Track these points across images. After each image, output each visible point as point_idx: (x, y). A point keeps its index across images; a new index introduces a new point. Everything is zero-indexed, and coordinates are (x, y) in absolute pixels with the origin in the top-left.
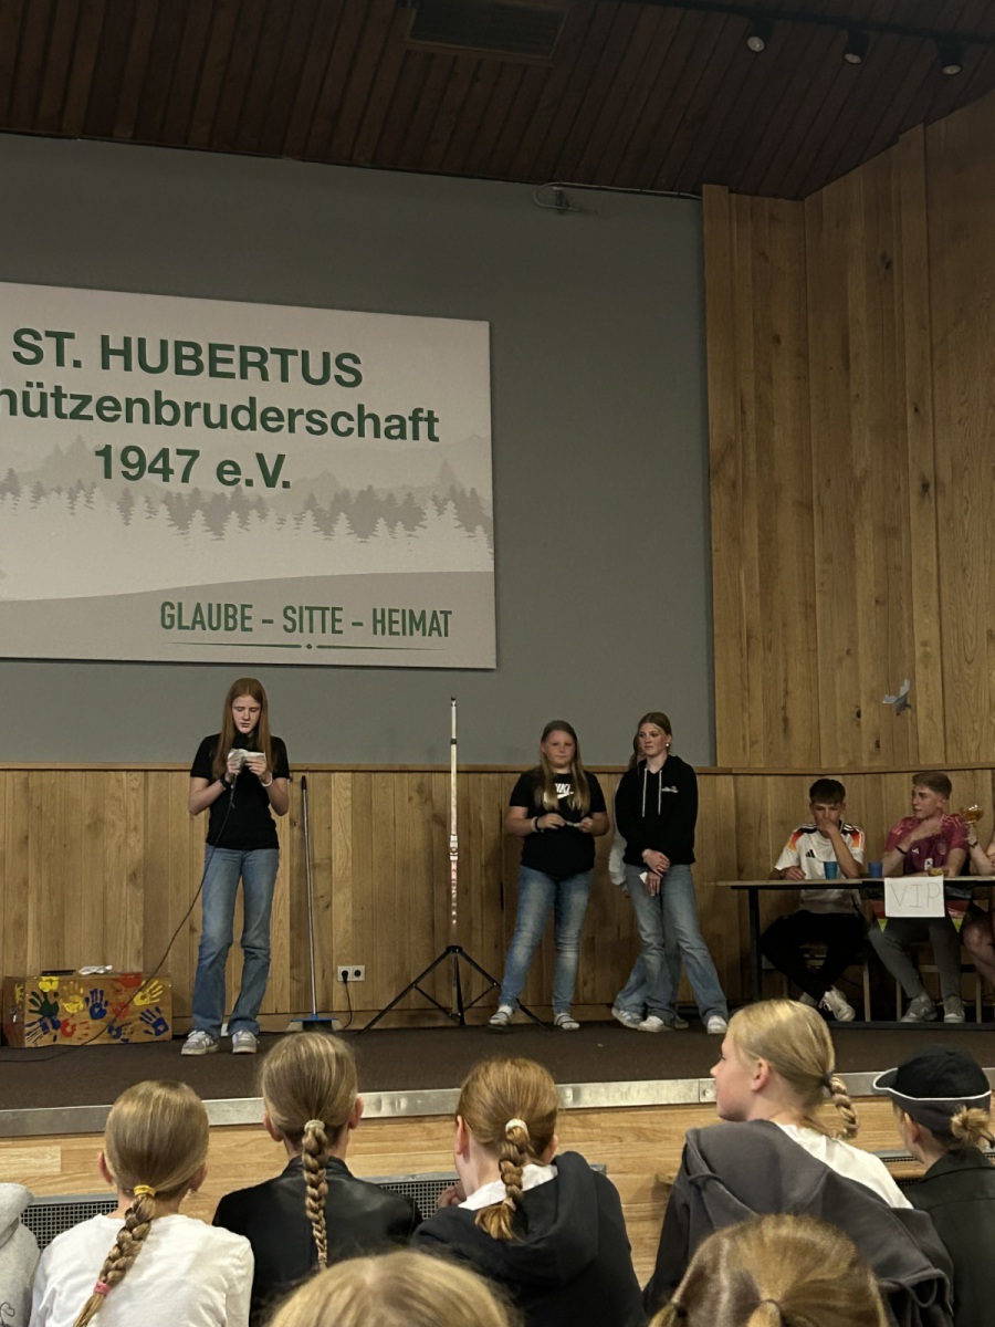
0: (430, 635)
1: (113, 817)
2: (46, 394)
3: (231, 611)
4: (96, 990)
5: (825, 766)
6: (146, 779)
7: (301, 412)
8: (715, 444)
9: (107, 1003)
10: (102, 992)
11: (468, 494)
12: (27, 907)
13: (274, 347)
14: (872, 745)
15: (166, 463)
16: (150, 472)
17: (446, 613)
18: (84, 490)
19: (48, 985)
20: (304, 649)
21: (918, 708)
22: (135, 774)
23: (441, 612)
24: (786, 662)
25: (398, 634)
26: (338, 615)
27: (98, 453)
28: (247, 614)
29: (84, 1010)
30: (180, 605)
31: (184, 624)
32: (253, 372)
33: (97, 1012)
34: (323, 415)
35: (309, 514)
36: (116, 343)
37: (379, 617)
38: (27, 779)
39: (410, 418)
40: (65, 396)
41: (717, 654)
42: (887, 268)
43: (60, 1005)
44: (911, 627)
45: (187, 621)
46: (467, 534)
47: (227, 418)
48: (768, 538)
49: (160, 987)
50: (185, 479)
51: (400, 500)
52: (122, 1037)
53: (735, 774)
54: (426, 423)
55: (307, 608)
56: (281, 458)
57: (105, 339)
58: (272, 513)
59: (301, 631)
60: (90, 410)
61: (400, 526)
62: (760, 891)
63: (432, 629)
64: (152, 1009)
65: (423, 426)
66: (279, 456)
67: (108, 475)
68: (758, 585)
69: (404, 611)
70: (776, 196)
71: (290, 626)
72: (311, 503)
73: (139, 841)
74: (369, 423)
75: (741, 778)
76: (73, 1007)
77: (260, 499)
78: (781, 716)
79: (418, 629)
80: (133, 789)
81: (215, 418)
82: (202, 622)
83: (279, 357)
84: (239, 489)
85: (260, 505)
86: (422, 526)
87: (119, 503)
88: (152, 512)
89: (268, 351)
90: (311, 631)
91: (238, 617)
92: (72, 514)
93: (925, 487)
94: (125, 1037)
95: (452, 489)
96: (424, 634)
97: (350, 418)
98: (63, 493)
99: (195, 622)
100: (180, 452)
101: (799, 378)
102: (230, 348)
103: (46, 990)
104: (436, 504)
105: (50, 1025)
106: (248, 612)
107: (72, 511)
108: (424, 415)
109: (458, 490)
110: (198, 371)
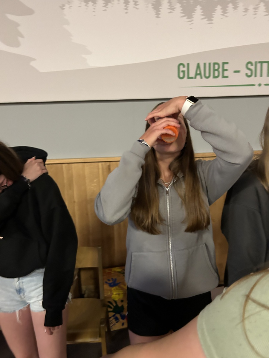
3: (216, 67)
19: (117, 297)
20: (257, 87)
28: (225, 68)
30: (188, 64)
35: (262, 5)
43: (124, 306)
45: (192, 74)
55: (260, 62)
59: (256, 76)
71: (249, 73)
82: (200, 74)
87: (153, 5)
88: (172, 8)
90: (261, 76)
91: (221, 70)
92: (127, 13)
99: (196, 74)
103: (116, 300)
105: (120, 318)
106: (226, 67)
107: (126, 11)
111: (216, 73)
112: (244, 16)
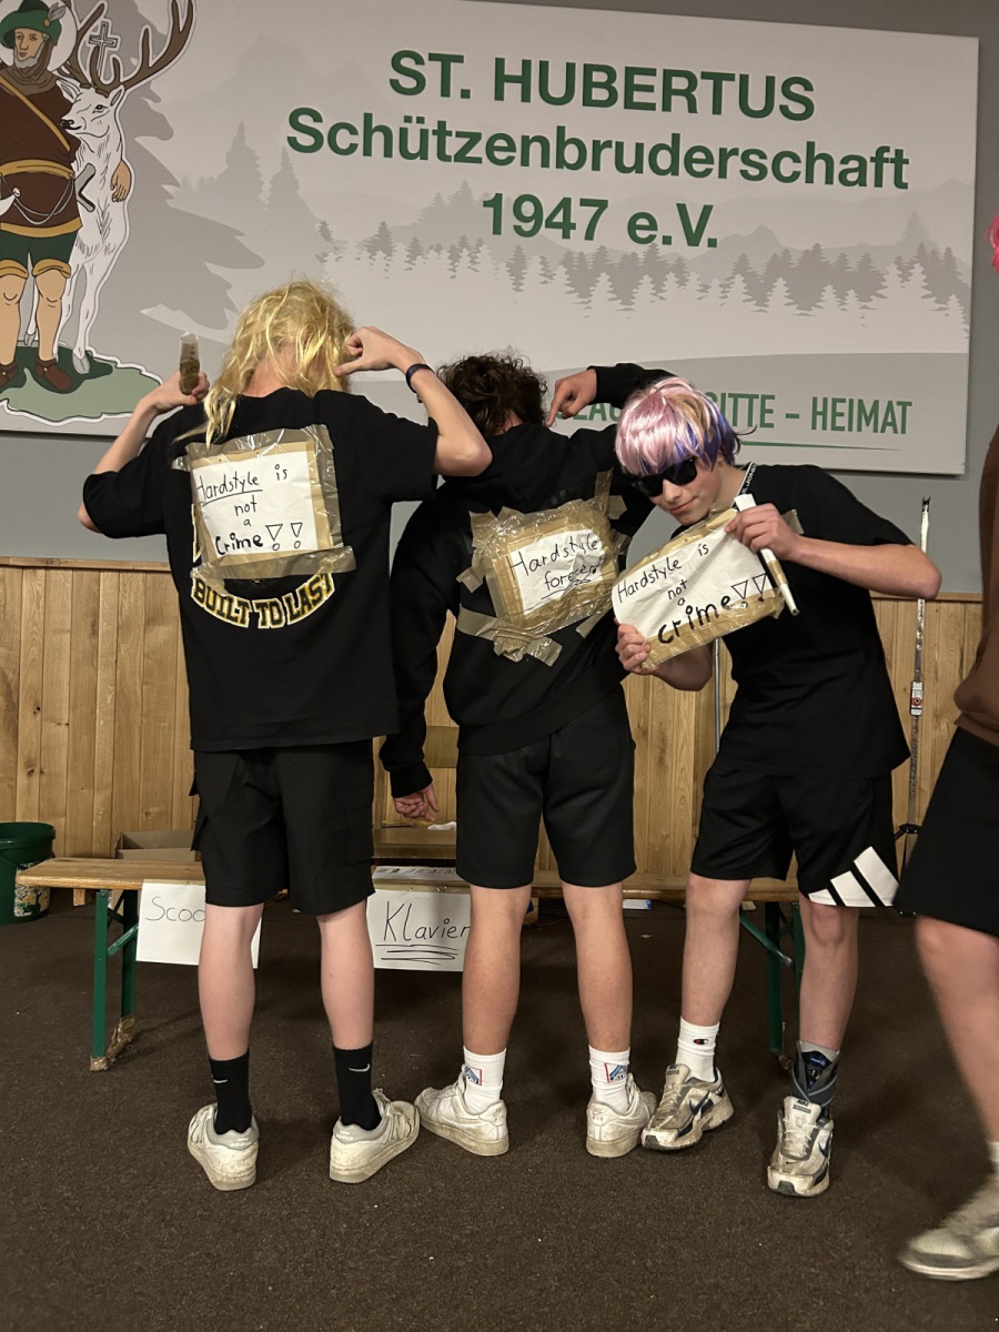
0: (883, 431)
2: (427, 130)
7: (735, 152)
11: (942, 251)
15: (567, 216)
16: (547, 226)
17: (904, 405)
18: (468, 250)
23: (899, 403)
25: (842, 429)
26: (769, 404)
27: (486, 204)
32: (679, 103)
34: (762, 156)
35: (739, 278)
36: (512, 69)
37: (820, 409)
39: (872, 159)
40: (450, 134)
46: (938, 306)
47: (644, 159)
50: (589, 235)
51: (853, 265)
54: (893, 165)
55: (730, 395)
56: (707, 210)
57: (500, 63)
58: (694, 281)
60: (479, 150)
61: (852, 293)
63: (885, 424)
65: (889, 169)
66: (705, 207)
67: (497, 230)
69: (851, 401)
72: (742, 266)
74: (820, 166)
77: (680, 261)
79: (868, 425)
81: (629, 161)
82: (602, 411)
83: (711, 82)
84: (654, 247)
85: (680, 270)
86: (881, 296)
87: (509, 266)
88: (548, 274)
89: (698, 76)
92: (453, 277)
95: (921, 245)
96: (875, 430)
97: (796, 159)
98: (444, 252)
99: (594, 411)
100: (584, 202)
102: (652, 72)
104: (899, 268)
107: (452, 273)
108: (890, 155)
109: (929, 250)
110: (611, 101)
112: (699, 299)
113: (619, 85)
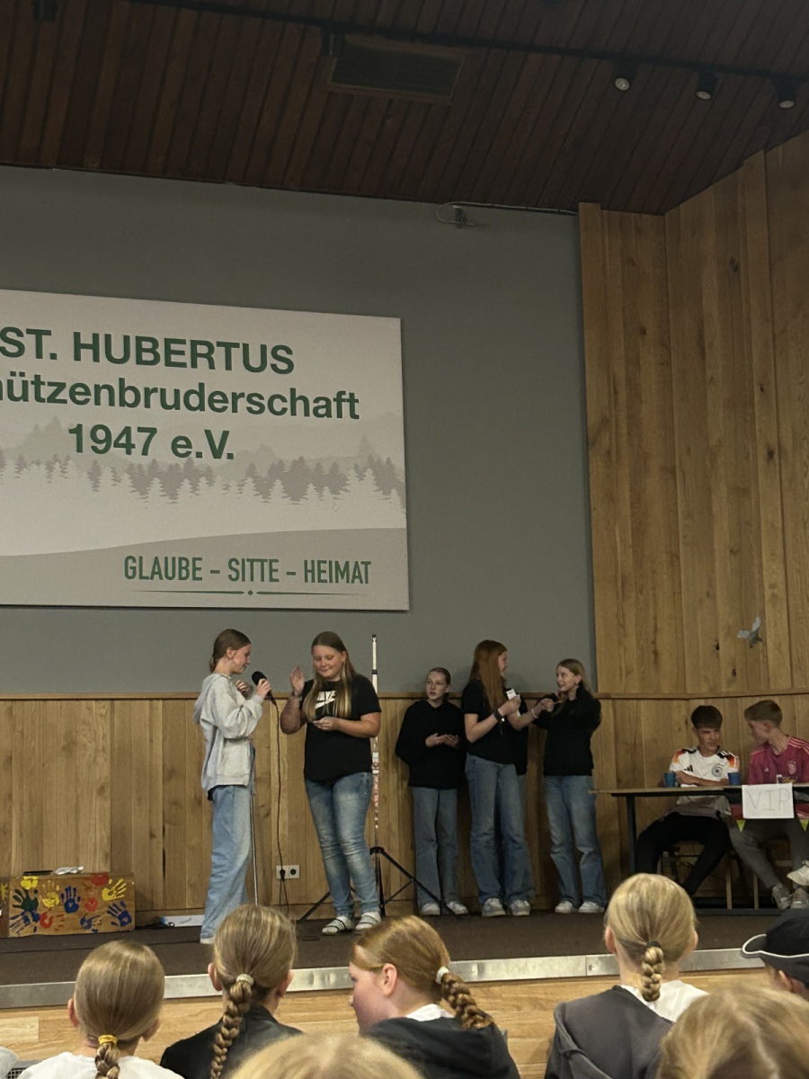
0: (353, 582)
1: (85, 739)
2: (27, 381)
3: (184, 564)
4: (70, 888)
5: (689, 691)
6: (112, 706)
7: (242, 395)
8: (593, 419)
9: (79, 899)
10: (75, 889)
11: (384, 460)
12: (11, 817)
13: (220, 340)
14: (729, 672)
15: (129, 438)
16: (115, 446)
17: (367, 564)
18: (60, 462)
19: (29, 883)
20: (246, 594)
21: (768, 641)
22: (103, 703)
23: (362, 563)
24: (656, 602)
25: (325, 581)
26: (275, 566)
27: (71, 431)
28: (197, 566)
29: (59, 905)
30: (141, 558)
31: (144, 575)
32: (202, 362)
33: (70, 906)
34: (261, 397)
35: (250, 480)
36: (86, 339)
37: (309, 568)
38: (11, 708)
39: (335, 400)
40: (43, 383)
41: (596, 596)
42: (735, 270)
43: (39, 901)
44: (761, 572)
45: (147, 572)
46: (384, 497)
47: (179, 401)
48: (637, 499)
49: (125, 884)
50: (145, 452)
51: (326, 468)
52: (92, 927)
53: (614, 699)
54: (348, 403)
55: (248, 560)
56: (225, 434)
57: (77, 336)
58: (218, 479)
59: (243, 580)
60: (64, 395)
61: (326, 489)
62: (636, 798)
63: (354, 577)
64: (118, 904)
65: (346, 406)
66: (224, 432)
67: (79, 449)
68: (630, 538)
69: (330, 562)
70: (641, 212)
71: (234, 576)
72: (251, 471)
73: (106, 760)
74: (300, 404)
75: (618, 702)
76: (49, 902)
77: (209, 469)
78: (652, 648)
79: (342, 578)
80: (101, 715)
81: (170, 401)
82: (159, 573)
83: (223, 349)
84: (190, 459)
85: (209, 475)
86: (343, 490)
87: (89, 473)
88: (117, 480)
89: (215, 345)
90: (252, 579)
91: (190, 568)
92: (49, 482)
93: (771, 454)
94: (95, 928)
95: (370, 459)
96: (348, 582)
97: (284, 400)
98: (42, 465)
99: (153, 573)
100: (140, 430)
101: (662, 364)
102: (183, 342)
103: (28, 888)
104: (357, 472)
105: (31, 919)
106: (198, 564)
107: (49, 480)
108: (346, 396)
109: (376, 460)
110: (156, 361)
111: (184, 573)
112: (223, 494)
113: (161, 350)
